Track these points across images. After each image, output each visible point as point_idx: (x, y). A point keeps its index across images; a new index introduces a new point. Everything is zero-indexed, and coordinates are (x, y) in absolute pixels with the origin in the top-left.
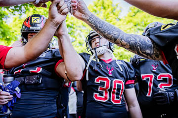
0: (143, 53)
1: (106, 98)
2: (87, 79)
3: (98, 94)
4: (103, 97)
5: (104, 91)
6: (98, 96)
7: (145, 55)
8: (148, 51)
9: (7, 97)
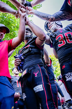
0: (62, 17)
1: (64, 43)
2: (52, 42)
3: (59, 44)
4: (63, 43)
5: (62, 41)
6: (60, 45)
7: (63, 17)
8: (63, 15)
9: (19, 60)
